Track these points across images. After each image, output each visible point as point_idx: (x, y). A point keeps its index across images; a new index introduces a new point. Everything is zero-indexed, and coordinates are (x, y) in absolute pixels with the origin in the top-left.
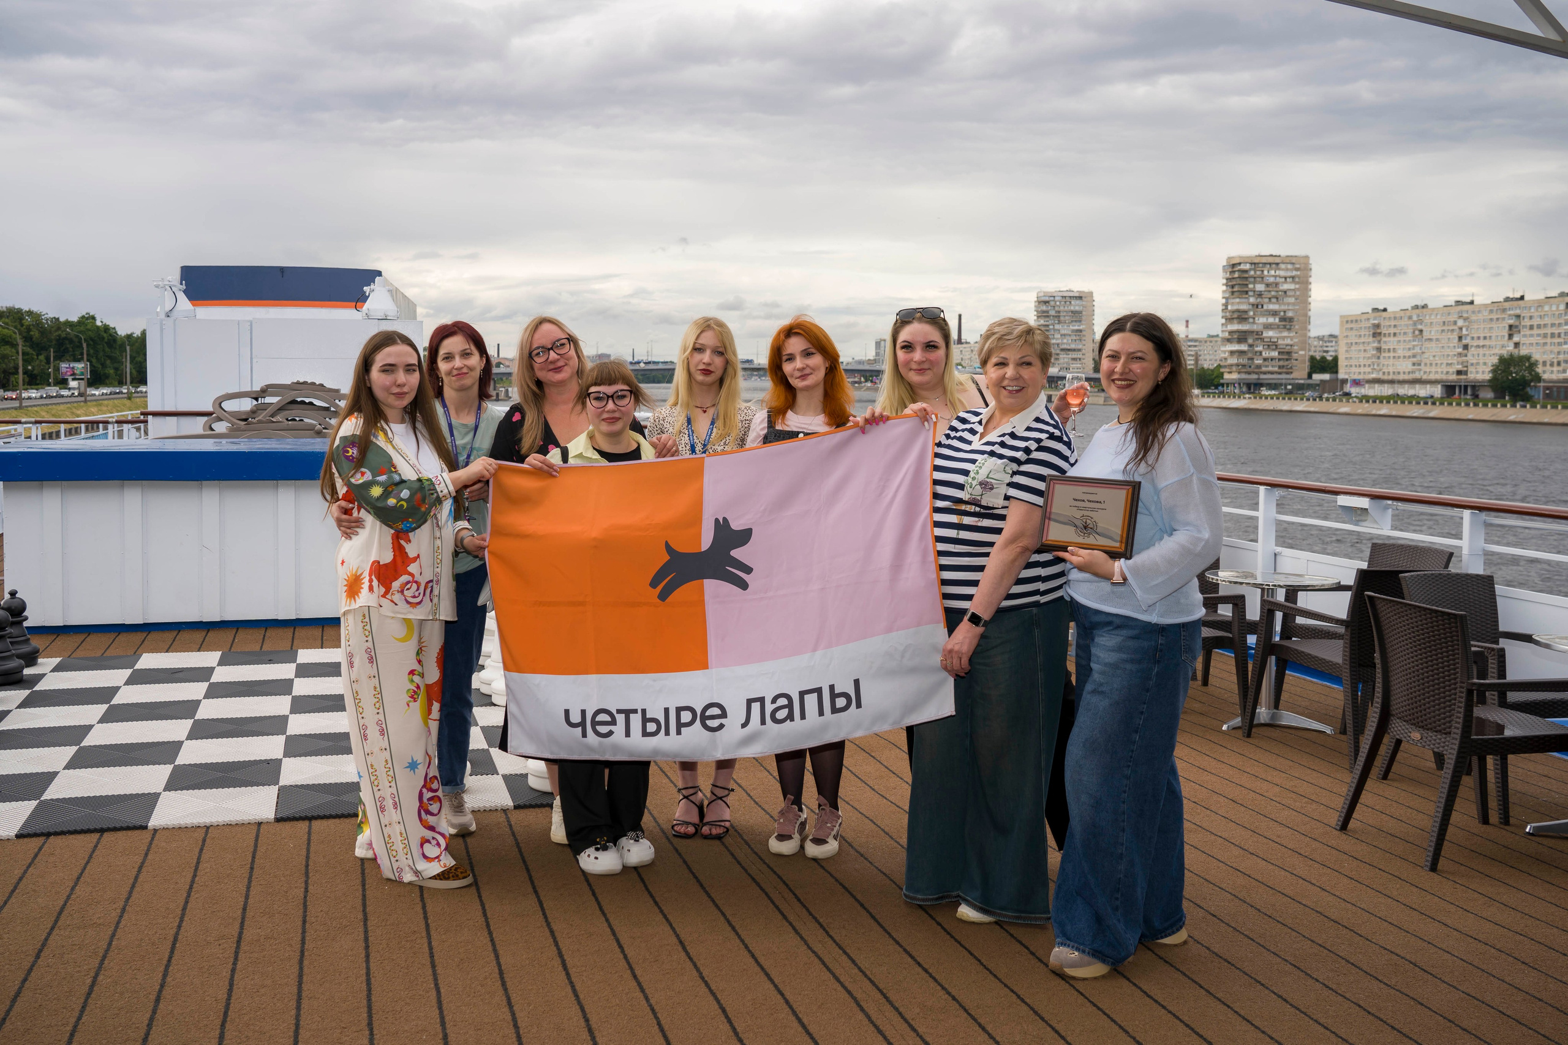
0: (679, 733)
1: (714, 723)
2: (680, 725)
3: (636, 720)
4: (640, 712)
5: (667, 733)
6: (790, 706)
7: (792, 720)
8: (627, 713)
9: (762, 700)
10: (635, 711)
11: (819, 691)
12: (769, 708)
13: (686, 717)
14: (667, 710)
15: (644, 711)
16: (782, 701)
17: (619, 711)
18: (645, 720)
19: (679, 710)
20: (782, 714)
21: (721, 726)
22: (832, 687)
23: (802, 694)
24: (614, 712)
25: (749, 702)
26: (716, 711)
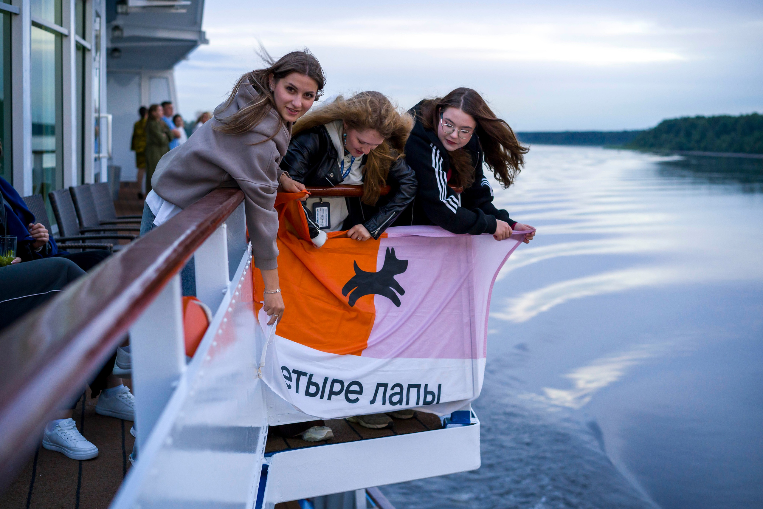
0: (329, 398)
1: (352, 397)
2: (332, 393)
3: (304, 380)
4: (308, 375)
5: (322, 397)
6: (401, 394)
7: (401, 404)
8: (300, 374)
9: (385, 386)
10: (305, 374)
11: (418, 386)
12: (389, 392)
13: (337, 387)
14: (326, 379)
15: (311, 376)
16: (397, 390)
17: (295, 371)
18: (310, 383)
19: (334, 381)
20: (396, 399)
21: (357, 400)
22: (426, 386)
23: (410, 386)
24: (291, 372)
25: (379, 385)
26: (355, 388)
